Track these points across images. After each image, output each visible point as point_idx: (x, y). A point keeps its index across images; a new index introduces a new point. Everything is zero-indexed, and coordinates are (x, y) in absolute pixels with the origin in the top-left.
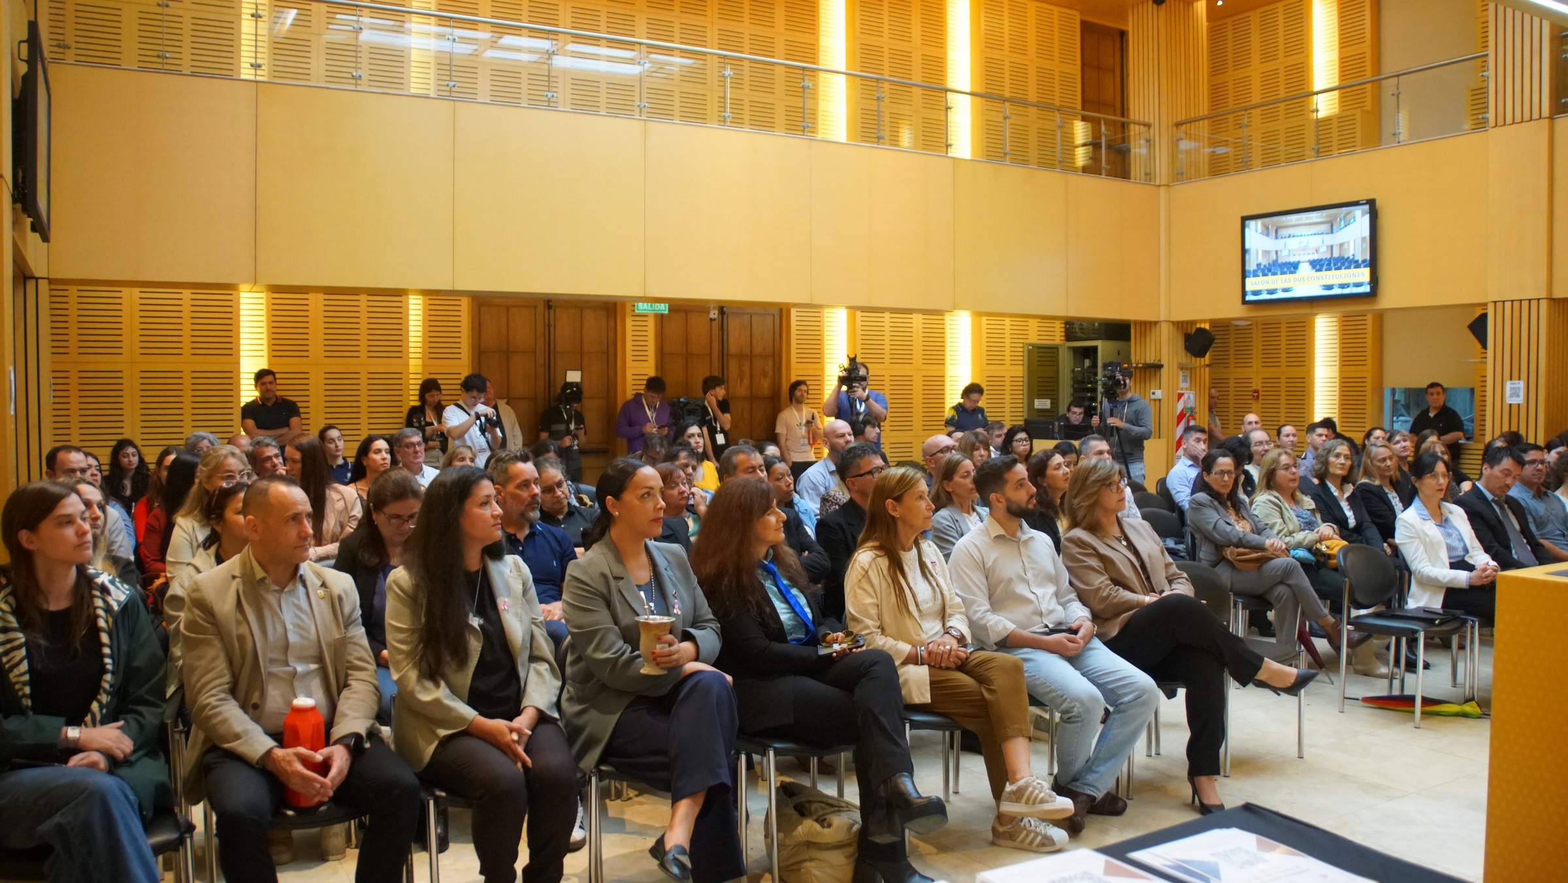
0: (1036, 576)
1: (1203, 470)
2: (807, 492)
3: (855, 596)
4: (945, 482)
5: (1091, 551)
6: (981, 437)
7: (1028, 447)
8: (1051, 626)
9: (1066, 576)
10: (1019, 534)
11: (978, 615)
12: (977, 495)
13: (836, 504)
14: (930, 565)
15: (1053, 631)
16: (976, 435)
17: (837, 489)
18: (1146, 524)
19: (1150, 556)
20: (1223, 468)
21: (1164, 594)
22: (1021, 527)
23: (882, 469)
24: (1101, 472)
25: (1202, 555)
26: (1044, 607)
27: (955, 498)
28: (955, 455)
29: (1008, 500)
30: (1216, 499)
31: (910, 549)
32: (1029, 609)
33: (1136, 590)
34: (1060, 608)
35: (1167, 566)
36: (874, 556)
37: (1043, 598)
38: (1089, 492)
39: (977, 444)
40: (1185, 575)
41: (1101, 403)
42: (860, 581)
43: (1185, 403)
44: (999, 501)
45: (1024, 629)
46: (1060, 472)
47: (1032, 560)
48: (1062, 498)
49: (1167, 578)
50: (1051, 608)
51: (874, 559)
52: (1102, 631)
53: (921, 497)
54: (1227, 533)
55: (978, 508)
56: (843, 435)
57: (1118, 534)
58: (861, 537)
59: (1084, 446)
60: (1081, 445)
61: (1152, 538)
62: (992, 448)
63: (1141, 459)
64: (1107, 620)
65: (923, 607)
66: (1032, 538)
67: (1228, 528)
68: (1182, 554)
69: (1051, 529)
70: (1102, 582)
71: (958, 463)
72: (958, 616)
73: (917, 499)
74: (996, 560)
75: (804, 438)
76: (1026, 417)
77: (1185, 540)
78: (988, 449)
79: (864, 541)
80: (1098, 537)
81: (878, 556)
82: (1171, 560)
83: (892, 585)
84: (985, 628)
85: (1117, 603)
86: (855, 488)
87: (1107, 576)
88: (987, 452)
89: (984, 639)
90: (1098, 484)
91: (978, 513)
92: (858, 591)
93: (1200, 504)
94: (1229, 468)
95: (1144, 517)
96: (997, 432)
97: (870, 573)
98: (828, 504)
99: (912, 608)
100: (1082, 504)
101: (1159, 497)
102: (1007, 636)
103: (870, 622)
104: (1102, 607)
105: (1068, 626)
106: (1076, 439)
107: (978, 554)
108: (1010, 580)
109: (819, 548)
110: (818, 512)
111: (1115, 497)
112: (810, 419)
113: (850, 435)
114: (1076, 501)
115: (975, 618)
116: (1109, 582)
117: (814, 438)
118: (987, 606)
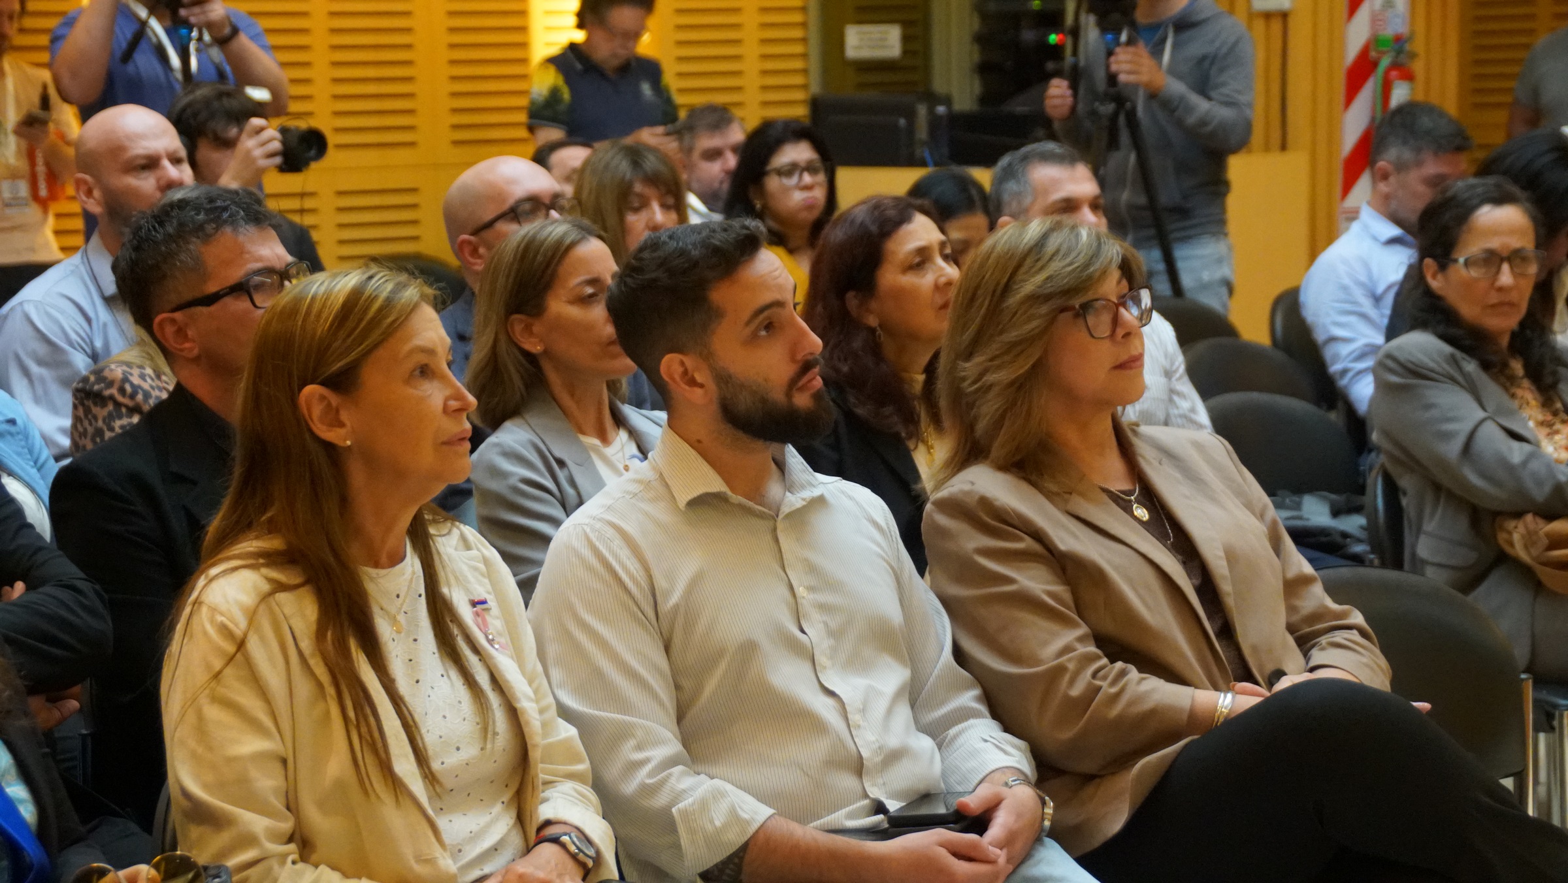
0: (836, 634)
1: (1424, 253)
2: (26, 372)
3: (201, 729)
4: (518, 323)
5: (1026, 543)
6: (651, 163)
7: (819, 194)
8: (893, 806)
9: (943, 629)
10: (774, 489)
11: (642, 776)
12: (629, 362)
13: (133, 410)
14: (466, 613)
15: (900, 825)
16: (635, 155)
17: (133, 355)
18: (1220, 448)
19: (1231, 556)
20: (1494, 243)
21: (1284, 684)
22: (781, 465)
23: (284, 275)
24: (1055, 266)
25: (1424, 548)
26: (868, 742)
27: (554, 378)
28: (556, 227)
29: (723, 379)
30: (1469, 351)
31: (396, 559)
32: (816, 750)
33: (1187, 674)
34: (925, 743)
35: (1294, 586)
36: (266, 587)
37: (863, 711)
38: (1012, 335)
39: (638, 187)
40: (1358, 618)
41: (1075, 32)
42: (217, 676)
43: (1375, 19)
44: (693, 383)
45: (803, 818)
46: (926, 280)
47: (822, 580)
48: (930, 370)
49: (1291, 629)
50: (893, 742)
51: (265, 597)
52: (1072, 817)
53: (425, 371)
54: (1510, 468)
55: (631, 413)
56: (151, 163)
57: (1120, 483)
58: (215, 525)
59: (1011, 186)
60: (999, 182)
61: (1239, 493)
62: (693, 200)
63: (1217, 225)
64: (1089, 778)
65: (444, 761)
66: (820, 501)
67: (1516, 452)
68: (1359, 548)
69: (893, 472)
70: (1067, 649)
71: (560, 251)
72: (568, 786)
73: (409, 380)
74: (695, 582)
75: (14, 176)
76: (815, 88)
77: (1366, 499)
78: (679, 208)
79: (226, 538)
80: (1049, 496)
81: (280, 587)
82: (1308, 569)
83: (331, 691)
84: (666, 823)
85: (1120, 720)
86: (191, 348)
87: (1083, 630)
88: (673, 216)
89: (664, 860)
90: (1044, 309)
91: (633, 434)
92: (213, 713)
93: (1415, 372)
94: (1515, 243)
95: (1223, 425)
96: (707, 142)
97: (254, 646)
98: (101, 412)
99: (405, 766)
100: (991, 378)
101: (1280, 356)
102: (745, 847)
103: (257, 823)
104: (1067, 734)
105: (954, 803)
106: (988, 161)
107: (633, 566)
108: (749, 649)
109: (71, 570)
110: (66, 442)
111: (1103, 354)
112: (37, 111)
113: (176, 161)
114: (969, 368)
115: (629, 788)
116: (1092, 649)
117: (53, 178)
118: (672, 746)
